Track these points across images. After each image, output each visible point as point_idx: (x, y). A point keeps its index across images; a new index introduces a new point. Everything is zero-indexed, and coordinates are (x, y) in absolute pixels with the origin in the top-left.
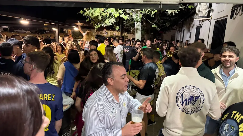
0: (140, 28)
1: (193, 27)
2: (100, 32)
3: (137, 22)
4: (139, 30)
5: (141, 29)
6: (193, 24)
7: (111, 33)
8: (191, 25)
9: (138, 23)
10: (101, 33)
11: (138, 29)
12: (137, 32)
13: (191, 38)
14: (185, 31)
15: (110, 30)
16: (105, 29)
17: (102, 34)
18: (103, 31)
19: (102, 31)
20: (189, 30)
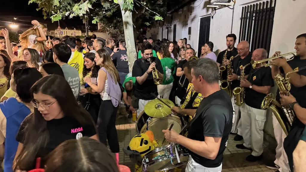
0: (130, 20)
1: (192, 20)
2: (51, 31)
3: (125, 11)
4: (130, 25)
5: (133, 22)
6: (193, 15)
7: (68, 32)
8: (188, 18)
9: (126, 13)
10: (53, 33)
11: (127, 23)
12: (126, 28)
13: (191, 35)
14: (178, 27)
15: (66, 28)
16: (59, 27)
17: (55, 34)
18: (56, 30)
19: (54, 30)
20: (185, 24)
